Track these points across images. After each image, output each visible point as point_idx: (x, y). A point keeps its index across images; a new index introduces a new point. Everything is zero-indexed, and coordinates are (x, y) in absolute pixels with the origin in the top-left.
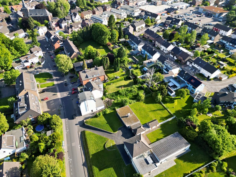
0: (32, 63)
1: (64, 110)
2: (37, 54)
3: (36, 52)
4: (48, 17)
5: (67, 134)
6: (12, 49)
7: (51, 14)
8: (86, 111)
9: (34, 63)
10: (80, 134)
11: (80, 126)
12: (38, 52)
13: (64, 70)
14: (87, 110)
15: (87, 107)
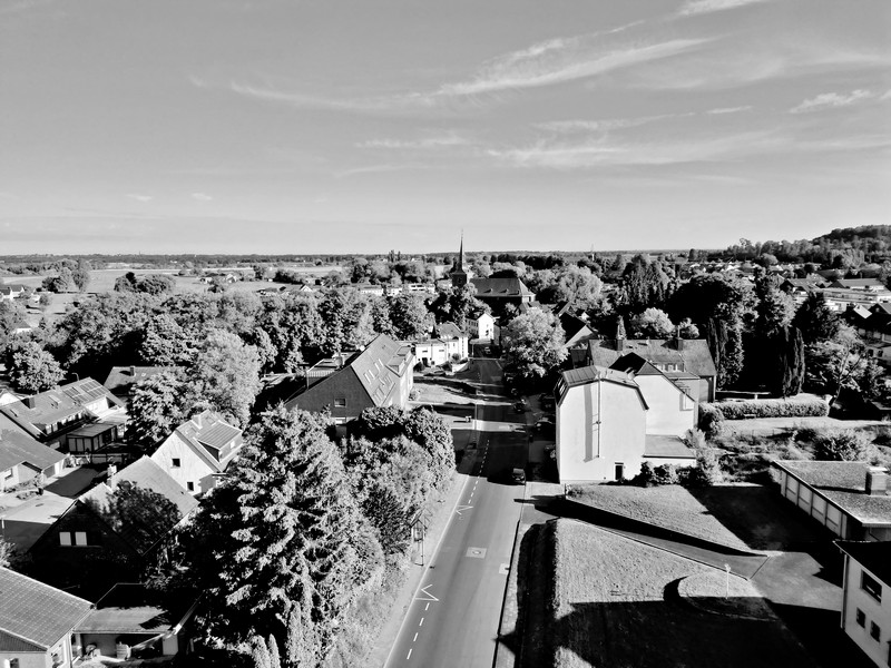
0: (425, 360)
1: (481, 455)
2: (451, 344)
3: (450, 337)
4: (520, 298)
5: (456, 516)
6: (382, 316)
7: (533, 296)
8: (589, 457)
9: (429, 362)
10: (525, 528)
11: (537, 508)
12: (456, 338)
13: (526, 362)
14: (595, 453)
15: (595, 427)
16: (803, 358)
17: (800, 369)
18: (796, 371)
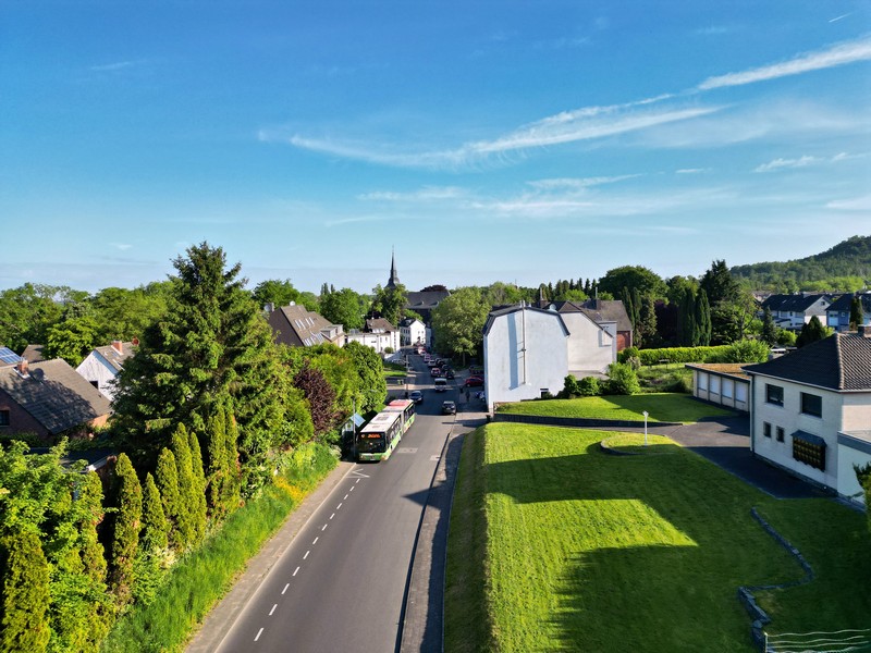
3: (382, 331)
8: (514, 385)
10: (454, 436)
11: (467, 426)
12: (388, 332)
14: (520, 380)
15: (520, 354)
16: (709, 317)
17: (707, 326)
18: (703, 328)
